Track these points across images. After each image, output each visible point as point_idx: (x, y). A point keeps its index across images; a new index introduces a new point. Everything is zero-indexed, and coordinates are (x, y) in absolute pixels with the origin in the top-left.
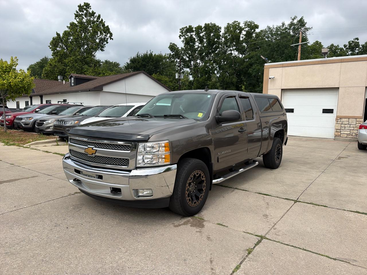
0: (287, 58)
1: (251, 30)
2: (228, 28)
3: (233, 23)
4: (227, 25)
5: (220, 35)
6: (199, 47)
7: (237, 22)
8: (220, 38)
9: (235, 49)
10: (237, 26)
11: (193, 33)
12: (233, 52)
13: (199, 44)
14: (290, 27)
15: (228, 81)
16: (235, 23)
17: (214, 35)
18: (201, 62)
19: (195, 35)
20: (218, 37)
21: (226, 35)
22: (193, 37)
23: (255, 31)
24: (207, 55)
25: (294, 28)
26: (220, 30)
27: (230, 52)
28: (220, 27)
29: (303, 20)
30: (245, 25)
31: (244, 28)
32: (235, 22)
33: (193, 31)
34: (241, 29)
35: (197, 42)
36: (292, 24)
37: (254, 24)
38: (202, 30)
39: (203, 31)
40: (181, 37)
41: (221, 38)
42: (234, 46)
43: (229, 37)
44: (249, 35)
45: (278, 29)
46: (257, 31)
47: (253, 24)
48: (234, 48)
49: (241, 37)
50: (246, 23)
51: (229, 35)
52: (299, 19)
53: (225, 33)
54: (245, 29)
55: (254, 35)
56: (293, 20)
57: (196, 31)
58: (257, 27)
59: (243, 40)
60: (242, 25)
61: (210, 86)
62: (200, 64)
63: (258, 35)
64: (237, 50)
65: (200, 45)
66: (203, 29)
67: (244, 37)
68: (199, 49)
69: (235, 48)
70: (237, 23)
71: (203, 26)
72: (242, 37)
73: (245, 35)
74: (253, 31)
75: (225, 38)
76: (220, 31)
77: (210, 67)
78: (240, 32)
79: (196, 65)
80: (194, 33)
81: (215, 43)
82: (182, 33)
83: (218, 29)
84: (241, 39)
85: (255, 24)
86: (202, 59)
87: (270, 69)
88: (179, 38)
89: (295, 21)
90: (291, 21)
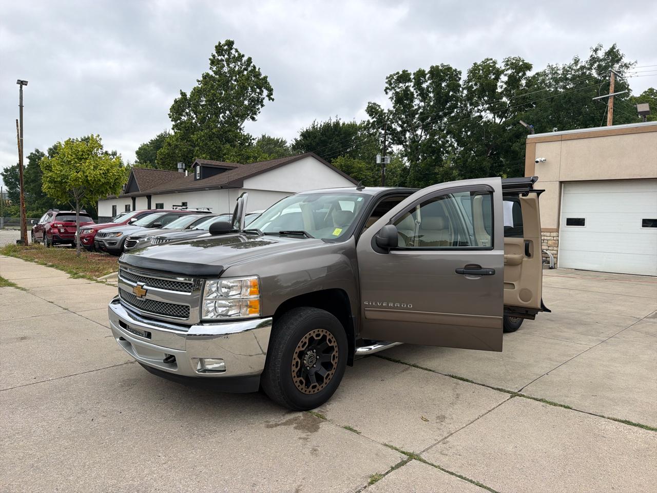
0: (588, 122)
1: (518, 73)
2: (474, 72)
3: (483, 62)
4: (473, 65)
5: (460, 86)
6: (419, 108)
7: (491, 59)
8: (459, 91)
9: (488, 109)
10: (491, 66)
11: (410, 84)
12: (483, 114)
13: (421, 101)
14: (592, 65)
15: (474, 166)
16: (488, 62)
17: (447, 86)
18: (423, 133)
19: (413, 87)
20: (455, 87)
21: (470, 84)
22: (410, 90)
23: (524, 74)
24: (434, 121)
25: (599, 66)
26: (459, 76)
27: (479, 114)
28: (458, 72)
29: (617, 51)
30: (507, 65)
31: (505, 69)
32: (488, 60)
33: (410, 80)
34: (498, 73)
35: (416, 98)
36: (593, 60)
37: (523, 62)
38: (425, 77)
39: (428, 79)
40: (388, 91)
41: (461, 89)
42: (487, 102)
43: (475, 88)
44: (513, 82)
45: (567, 69)
46: (529, 74)
47: (521, 63)
48: (486, 106)
49: (498, 87)
50: (508, 61)
51: (476, 85)
52: (607, 48)
53: (469, 81)
54: (506, 72)
55: (523, 82)
56: (596, 51)
57: (415, 80)
58: (528, 67)
59: (502, 93)
60: (500, 65)
61: (440, 176)
62: (421, 136)
63: (530, 82)
64: (492, 109)
65: (422, 104)
66: (427, 76)
67: (505, 86)
68: (421, 111)
70: (491, 61)
71: (427, 70)
72: (502, 87)
73: (506, 83)
74: (520, 74)
75: (469, 89)
76: (460, 79)
77: (440, 142)
78: (497, 78)
79: (414, 141)
80: (412, 84)
81: (448, 99)
82: (390, 84)
83: (455, 75)
84: (499, 90)
85: (525, 62)
86: (426, 128)
87: (537, 144)
88: (385, 93)
89: (601, 54)
90: (592, 53)
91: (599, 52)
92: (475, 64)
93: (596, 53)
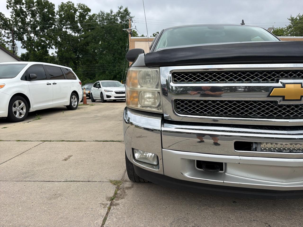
1: (85, 12)
2: (62, 7)
3: (67, 3)
4: (61, 3)
6: (31, 21)
7: (71, 2)
8: (54, 16)
9: (70, 28)
10: (72, 6)
12: (68, 30)
14: (119, 14)
16: (70, 3)
17: (48, 11)
18: (35, 36)
19: (25, 8)
20: (53, 13)
21: (61, 13)
22: (23, 10)
23: (88, 13)
25: (121, 16)
26: (54, 7)
27: (65, 30)
28: (53, 4)
29: (128, 10)
30: (79, 7)
31: (78, 9)
32: (69, 2)
33: (23, 4)
34: (76, 10)
35: (28, 15)
36: (119, 12)
37: (87, 7)
38: (34, 4)
39: (36, 6)
40: (9, 7)
41: (55, 14)
43: (64, 16)
44: (82, 16)
45: (108, 15)
46: (91, 14)
47: (86, 8)
49: (75, 17)
50: (79, 5)
51: (64, 14)
52: (124, 9)
53: (60, 12)
54: (79, 11)
55: (87, 17)
56: (120, 8)
57: (26, 5)
58: (89, 10)
59: (77, 20)
60: (76, 6)
62: (34, 38)
63: (91, 18)
65: (32, 19)
68: (32, 23)
69: (69, 26)
70: (71, 3)
72: (77, 18)
73: (79, 16)
75: (60, 15)
76: (54, 8)
78: (75, 12)
79: (29, 39)
80: (24, 6)
81: (50, 19)
82: (10, 4)
83: (51, 6)
85: (88, 7)
86: (36, 33)
87: (135, 42)
88: (6, 8)
89: (122, 10)
90: (118, 9)
91: (121, 9)
92: (62, 3)
93: (120, 10)
